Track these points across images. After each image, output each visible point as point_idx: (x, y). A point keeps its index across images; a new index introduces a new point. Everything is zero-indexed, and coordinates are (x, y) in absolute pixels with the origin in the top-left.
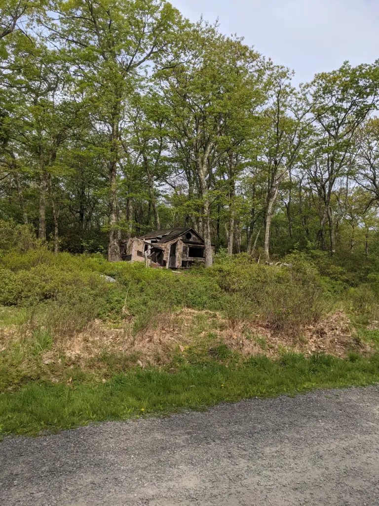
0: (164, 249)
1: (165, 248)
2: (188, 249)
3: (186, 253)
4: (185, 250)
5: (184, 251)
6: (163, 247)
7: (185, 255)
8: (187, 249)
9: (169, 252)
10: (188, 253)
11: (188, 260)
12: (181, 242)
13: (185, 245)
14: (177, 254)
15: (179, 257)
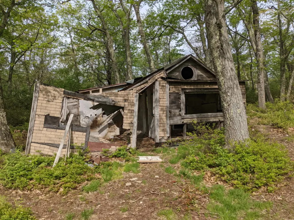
0: (122, 104)
1: (125, 100)
2: (183, 97)
3: (179, 107)
4: (174, 101)
5: (172, 102)
6: (119, 99)
7: (177, 111)
8: (179, 98)
9: (136, 108)
10: (183, 106)
11: (185, 121)
12: (164, 83)
13: (173, 89)
14: (157, 112)
15: (161, 119)
